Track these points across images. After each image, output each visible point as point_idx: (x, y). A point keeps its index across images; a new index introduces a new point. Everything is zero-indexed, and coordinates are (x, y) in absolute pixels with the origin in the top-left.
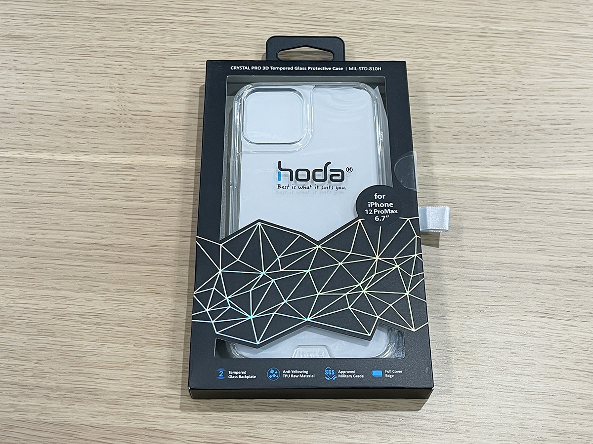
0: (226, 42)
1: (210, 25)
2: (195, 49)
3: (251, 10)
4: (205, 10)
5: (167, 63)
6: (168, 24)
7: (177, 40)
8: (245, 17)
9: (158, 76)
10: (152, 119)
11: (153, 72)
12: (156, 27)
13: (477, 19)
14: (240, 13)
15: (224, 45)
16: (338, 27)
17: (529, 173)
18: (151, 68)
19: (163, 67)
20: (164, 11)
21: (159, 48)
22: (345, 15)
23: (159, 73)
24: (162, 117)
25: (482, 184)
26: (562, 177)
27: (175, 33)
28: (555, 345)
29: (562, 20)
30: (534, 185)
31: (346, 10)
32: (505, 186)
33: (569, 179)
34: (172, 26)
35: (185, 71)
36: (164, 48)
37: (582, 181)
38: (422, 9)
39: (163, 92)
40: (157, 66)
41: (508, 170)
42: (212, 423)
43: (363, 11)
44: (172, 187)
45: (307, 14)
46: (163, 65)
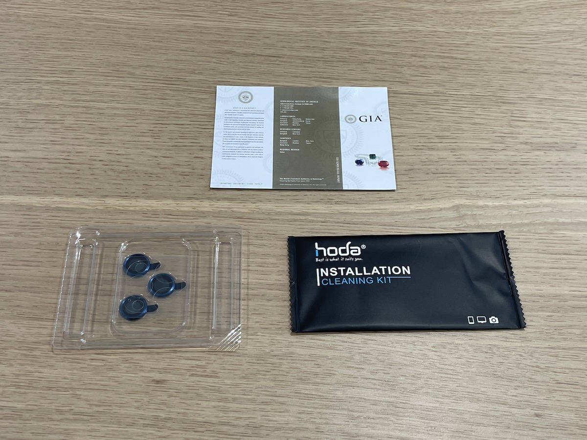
0: (86, 98)
1: (73, 84)
2: (57, 104)
3: (111, 71)
4: (70, 72)
5: (30, 117)
6: (36, 83)
7: (42, 96)
8: (105, 78)
9: (21, 127)
10: (10, 164)
11: (16, 123)
12: (25, 86)
13: (312, 79)
14: (101, 74)
15: (83, 101)
16: (188, 86)
17: (346, 208)
18: (15, 121)
19: (26, 119)
20: (33, 73)
21: (24, 104)
22: (194, 75)
23: (21, 125)
24: (20, 162)
25: (302, 217)
26: (374, 211)
27: (40, 91)
28: (354, 357)
29: (387, 79)
30: (349, 218)
31: (197, 72)
32: (323, 220)
33: (380, 213)
34: (39, 85)
35: (46, 123)
36: (29, 104)
37: (392, 214)
38: (264, 71)
39: (23, 141)
40: (21, 119)
41: (327, 206)
42: (32, 431)
43: (211, 72)
44: (21, 222)
45: (161, 75)
46: (26, 118)
